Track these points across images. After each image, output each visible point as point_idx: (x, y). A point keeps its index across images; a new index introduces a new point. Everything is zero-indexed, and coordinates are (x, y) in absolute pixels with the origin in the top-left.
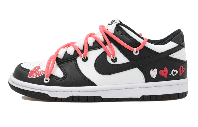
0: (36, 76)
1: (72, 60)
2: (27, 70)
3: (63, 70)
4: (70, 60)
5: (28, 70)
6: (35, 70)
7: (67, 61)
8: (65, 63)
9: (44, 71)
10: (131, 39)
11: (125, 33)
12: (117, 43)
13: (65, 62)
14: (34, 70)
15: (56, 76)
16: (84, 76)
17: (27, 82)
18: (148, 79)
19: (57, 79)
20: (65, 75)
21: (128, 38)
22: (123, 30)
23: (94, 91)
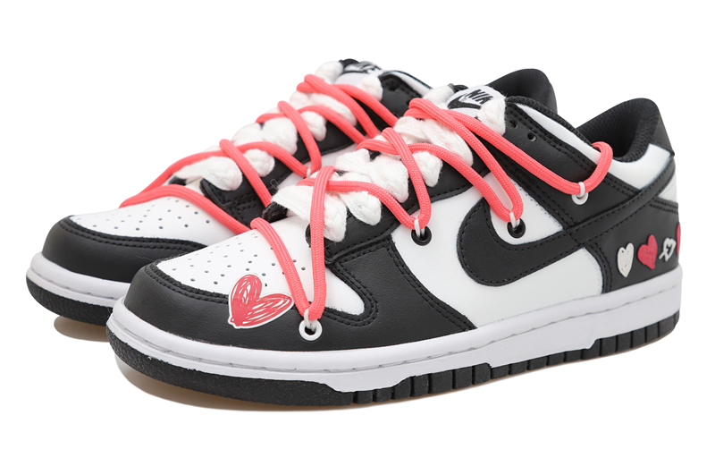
0: (261, 319)
1: (377, 242)
2: (214, 298)
3: (358, 285)
4: (371, 245)
5: (221, 299)
6: (245, 295)
7: (359, 249)
8: (354, 258)
9: (284, 296)
10: (566, 150)
11: (540, 132)
12: (517, 169)
13: (353, 252)
14: (242, 293)
15: (339, 309)
16: (433, 297)
17: (234, 345)
18: (612, 281)
19: (347, 320)
20: (369, 304)
21: (554, 146)
22: (532, 121)
23: (469, 350)
